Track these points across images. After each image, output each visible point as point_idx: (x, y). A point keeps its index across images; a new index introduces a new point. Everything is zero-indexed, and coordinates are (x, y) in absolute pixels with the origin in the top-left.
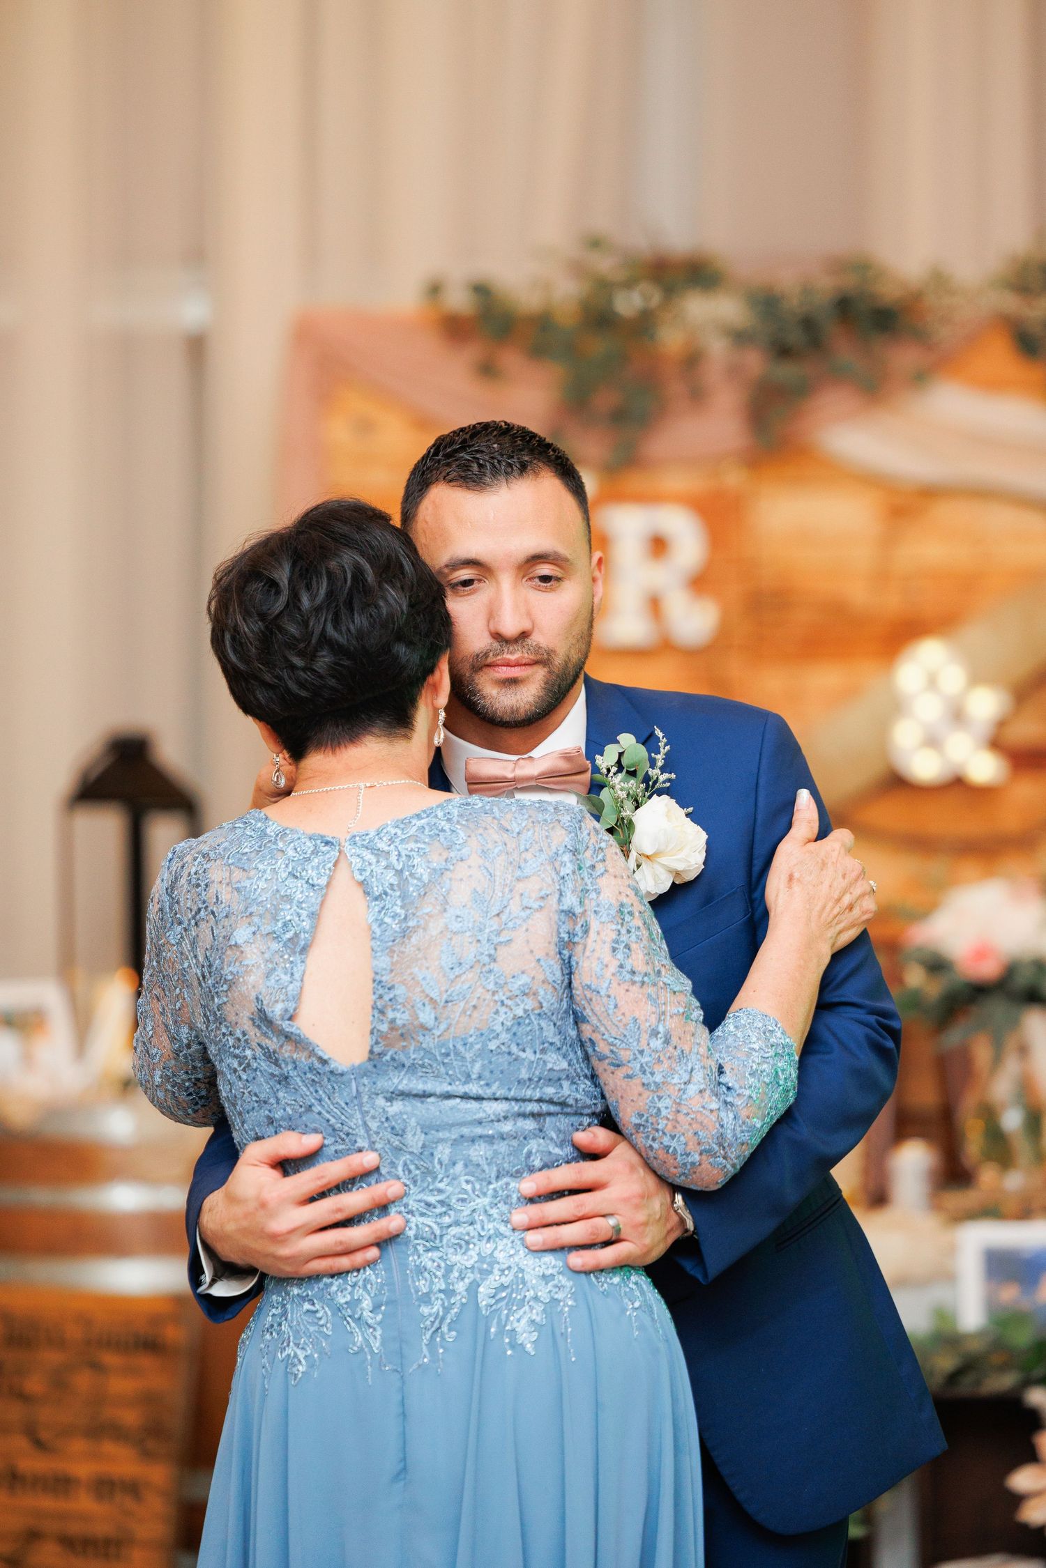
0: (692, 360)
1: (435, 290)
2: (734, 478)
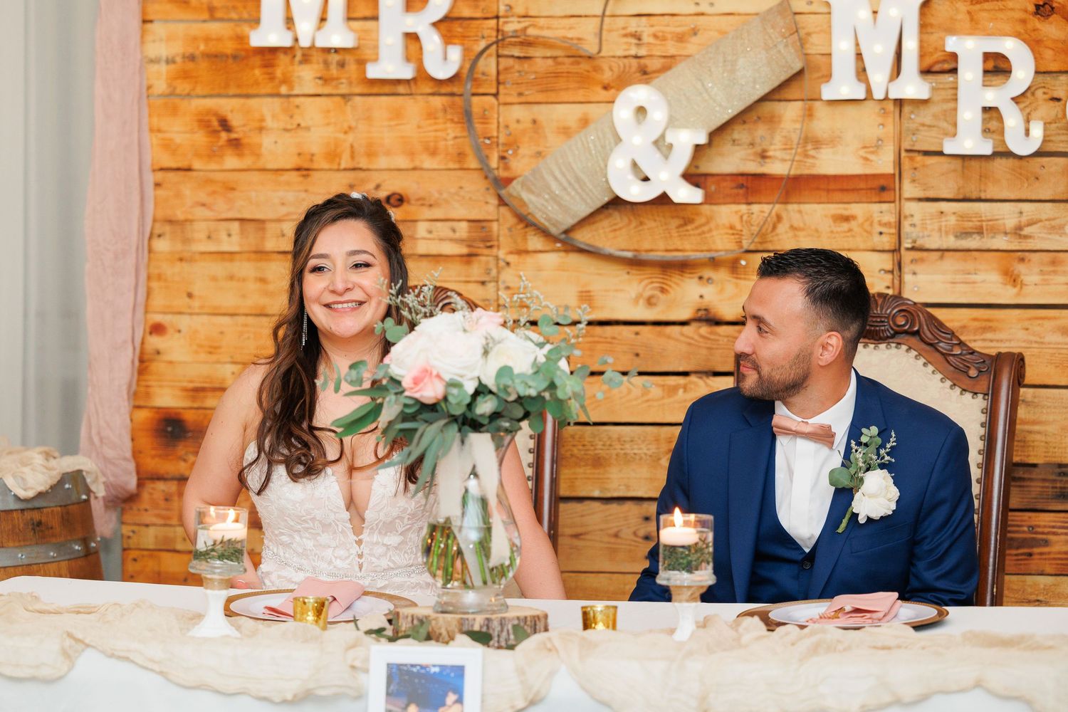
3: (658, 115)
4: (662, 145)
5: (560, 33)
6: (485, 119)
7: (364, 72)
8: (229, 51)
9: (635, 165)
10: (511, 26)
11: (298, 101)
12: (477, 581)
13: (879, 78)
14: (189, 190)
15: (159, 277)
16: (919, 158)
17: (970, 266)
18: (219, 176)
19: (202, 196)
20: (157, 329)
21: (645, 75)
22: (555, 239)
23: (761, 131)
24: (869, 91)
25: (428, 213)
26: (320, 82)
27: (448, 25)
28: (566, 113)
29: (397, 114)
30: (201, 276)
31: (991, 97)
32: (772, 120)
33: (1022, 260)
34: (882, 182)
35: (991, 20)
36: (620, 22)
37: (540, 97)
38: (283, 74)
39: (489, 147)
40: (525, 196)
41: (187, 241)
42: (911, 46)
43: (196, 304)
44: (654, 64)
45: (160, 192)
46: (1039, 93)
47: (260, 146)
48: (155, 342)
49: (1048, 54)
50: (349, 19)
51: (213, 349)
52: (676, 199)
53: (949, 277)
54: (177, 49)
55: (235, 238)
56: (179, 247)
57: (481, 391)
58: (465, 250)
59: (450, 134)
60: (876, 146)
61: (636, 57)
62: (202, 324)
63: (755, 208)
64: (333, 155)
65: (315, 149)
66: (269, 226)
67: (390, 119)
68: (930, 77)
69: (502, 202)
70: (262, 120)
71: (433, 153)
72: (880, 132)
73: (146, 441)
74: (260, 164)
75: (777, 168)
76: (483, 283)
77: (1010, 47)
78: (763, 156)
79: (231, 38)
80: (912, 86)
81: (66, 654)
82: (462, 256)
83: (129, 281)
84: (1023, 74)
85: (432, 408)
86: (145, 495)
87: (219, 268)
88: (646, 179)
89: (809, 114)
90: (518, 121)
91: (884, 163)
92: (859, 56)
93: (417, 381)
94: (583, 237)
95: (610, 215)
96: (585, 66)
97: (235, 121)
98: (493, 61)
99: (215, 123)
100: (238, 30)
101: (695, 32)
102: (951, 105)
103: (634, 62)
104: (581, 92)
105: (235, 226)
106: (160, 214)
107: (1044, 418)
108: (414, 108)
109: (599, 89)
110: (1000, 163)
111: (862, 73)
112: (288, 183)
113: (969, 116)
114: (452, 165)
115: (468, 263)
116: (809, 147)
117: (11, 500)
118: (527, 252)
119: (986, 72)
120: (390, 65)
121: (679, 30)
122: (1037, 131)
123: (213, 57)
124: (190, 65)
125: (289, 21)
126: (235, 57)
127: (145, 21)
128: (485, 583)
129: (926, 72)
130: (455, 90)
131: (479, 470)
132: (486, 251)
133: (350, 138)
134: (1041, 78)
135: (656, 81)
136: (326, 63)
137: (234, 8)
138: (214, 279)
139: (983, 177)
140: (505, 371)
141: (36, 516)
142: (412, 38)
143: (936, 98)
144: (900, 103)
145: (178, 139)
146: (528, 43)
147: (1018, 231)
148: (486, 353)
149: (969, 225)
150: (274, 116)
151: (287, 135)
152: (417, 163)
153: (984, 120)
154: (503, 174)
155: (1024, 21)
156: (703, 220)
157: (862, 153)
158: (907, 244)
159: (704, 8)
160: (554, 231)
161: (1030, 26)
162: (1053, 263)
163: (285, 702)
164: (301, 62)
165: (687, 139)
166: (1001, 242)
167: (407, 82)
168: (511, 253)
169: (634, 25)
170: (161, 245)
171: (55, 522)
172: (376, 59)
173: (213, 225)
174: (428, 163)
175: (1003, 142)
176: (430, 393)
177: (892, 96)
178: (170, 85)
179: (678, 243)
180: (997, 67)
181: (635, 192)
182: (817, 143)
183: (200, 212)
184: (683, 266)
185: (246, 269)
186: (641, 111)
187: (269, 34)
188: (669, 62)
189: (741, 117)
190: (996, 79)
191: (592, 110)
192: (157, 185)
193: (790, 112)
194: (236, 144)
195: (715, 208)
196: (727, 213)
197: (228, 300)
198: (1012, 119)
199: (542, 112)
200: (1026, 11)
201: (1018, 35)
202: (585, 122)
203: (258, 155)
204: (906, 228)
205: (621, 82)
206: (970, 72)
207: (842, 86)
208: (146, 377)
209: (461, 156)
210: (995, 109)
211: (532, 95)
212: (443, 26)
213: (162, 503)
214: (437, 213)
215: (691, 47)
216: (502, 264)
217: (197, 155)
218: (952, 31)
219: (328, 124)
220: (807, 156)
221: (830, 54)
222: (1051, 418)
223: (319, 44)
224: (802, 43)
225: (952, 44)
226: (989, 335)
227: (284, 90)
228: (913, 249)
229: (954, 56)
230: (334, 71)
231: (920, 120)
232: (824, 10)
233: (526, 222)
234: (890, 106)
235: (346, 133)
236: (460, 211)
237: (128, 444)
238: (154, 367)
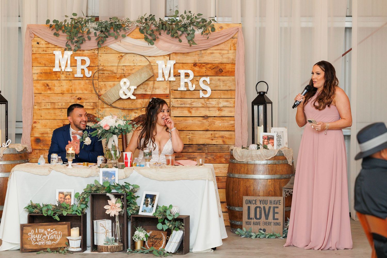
0: (89, 32)
1: (48, 21)
2: (96, 52)
3: (128, 84)
4: (129, 89)
5: (110, 69)
6: (96, 84)
7: (74, 76)
8: (48, 72)
9: (124, 92)
10: (100, 68)
11: (61, 81)
12: (114, 159)
13: (166, 77)
14: (41, 97)
15: (35, 113)
16: (173, 91)
17: (182, 110)
18: (46, 95)
19: (43, 98)
20: (35, 122)
21: (125, 76)
22: (109, 105)
23: (146, 86)
24: (165, 79)
25: (85, 101)
26: (65, 78)
27: (89, 67)
28: (111, 83)
29: (80, 83)
30: (43, 113)
31: (186, 80)
32: (148, 84)
33: (191, 109)
34: (167, 95)
35: (186, 67)
36: (120, 67)
37: (106, 80)
38: (59, 76)
39: (97, 89)
40: (104, 98)
41: (40, 106)
42: (172, 71)
43: (42, 118)
44: (126, 74)
45: (35, 97)
46: (194, 79)
47: (54, 89)
48: (34, 125)
49: (196, 73)
50: (71, 66)
51: (45, 126)
52: (131, 99)
53: (179, 112)
54: (38, 71)
55: (50, 106)
56: (39, 108)
57: (116, 128)
58: (92, 108)
59: (90, 87)
60: (166, 89)
61: (123, 73)
62: (44, 122)
63: (145, 100)
64: (68, 91)
65: (64, 90)
66: (56, 104)
67: (79, 84)
68: (175, 77)
69: (99, 99)
70: (55, 84)
71: (87, 90)
72: (167, 86)
73: (33, 143)
74: (54, 92)
75: (149, 93)
76: (96, 113)
77: (190, 72)
78: (146, 91)
79: (49, 70)
80: (172, 79)
81: (49, 171)
82: (92, 109)
83: (30, 114)
84: (192, 76)
85: (107, 131)
86: (33, 153)
87: (47, 111)
88: (126, 95)
89: (154, 83)
90: (102, 85)
91: (167, 92)
92: (163, 73)
93: (105, 126)
94: (113, 105)
95: (119, 101)
96: (114, 75)
97: (50, 85)
98: (97, 74)
99: (46, 85)
100: (50, 68)
101: (134, 69)
102: (179, 82)
103: (123, 74)
104: (113, 79)
105: (50, 103)
106: (35, 102)
107: (196, 136)
108: (83, 82)
109: (116, 79)
110: (187, 92)
111: (163, 76)
112: (60, 96)
113: (182, 84)
114: (90, 92)
115: (93, 110)
116: (154, 89)
117: (17, 152)
118: (104, 108)
119: (185, 76)
120: (79, 75)
121: (131, 68)
122: (194, 86)
123: (46, 73)
124: (41, 74)
125: (60, 67)
126: (50, 73)
127: (32, 66)
128: (116, 159)
129: (175, 76)
130: (90, 79)
131: (115, 141)
132: (96, 108)
133: (71, 88)
134: (195, 77)
135: (127, 78)
136: (67, 74)
137: (49, 64)
138: (46, 113)
139: (185, 94)
140: (119, 125)
141: (21, 155)
142: (83, 70)
143: (176, 81)
144: (170, 81)
145: (39, 88)
146: (104, 70)
147: (191, 104)
148: (116, 122)
149: (182, 103)
150: (57, 84)
151: (59, 87)
152: (83, 92)
153: (185, 84)
154: (99, 94)
155: (191, 67)
156: (135, 102)
157: (163, 90)
158: (171, 106)
159: (135, 65)
160: (109, 104)
161: (193, 68)
162: (197, 109)
163: (86, 177)
164: (62, 74)
165: (133, 88)
166: (188, 106)
167: (82, 77)
168: (101, 108)
169: (123, 68)
170: (36, 107)
171: (23, 156)
172: (76, 73)
173: (45, 103)
174: (86, 92)
175: (188, 88)
176: (107, 128)
177: (169, 80)
178: (37, 78)
179: (131, 106)
180: (187, 75)
181: (124, 97)
182: (156, 89)
183: (43, 101)
184: (132, 110)
185: (52, 111)
186: (125, 83)
187: (56, 69)
188: (129, 74)
189: (142, 84)
190: (187, 77)
191: (116, 83)
192: (35, 96)
193: (151, 83)
194: (50, 89)
195: (138, 100)
196: (140, 101)
197: (48, 117)
198: (190, 84)
199: (106, 83)
200: (192, 65)
201: (191, 70)
202: (114, 85)
203: (54, 91)
204: (171, 103)
205: (121, 78)
206: (182, 76)
207: (160, 78)
208: (33, 131)
209: (92, 91)
210: (187, 82)
211: (104, 80)
212: (88, 68)
213: (36, 154)
214: (87, 101)
215: (133, 71)
216: (99, 110)
217: (42, 91)
218: (179, 69)
219: (67, 85)
220: (154, 91)
221: (158, 73)
222: (197, 136)
223: (66, 71)
224: (153, 71)
225: (179, 71)
226: (186, 122)
227: (59, 79)
228: (173, 107)
229: (180, 73)
230: (68, 76)
231: (174, 84)
232: (157, 65)
233: (104, 102)
234: (168, 82)
235: (70, 87)
236: (91, 101)
237: (30, 143)
238: (34, 129)
